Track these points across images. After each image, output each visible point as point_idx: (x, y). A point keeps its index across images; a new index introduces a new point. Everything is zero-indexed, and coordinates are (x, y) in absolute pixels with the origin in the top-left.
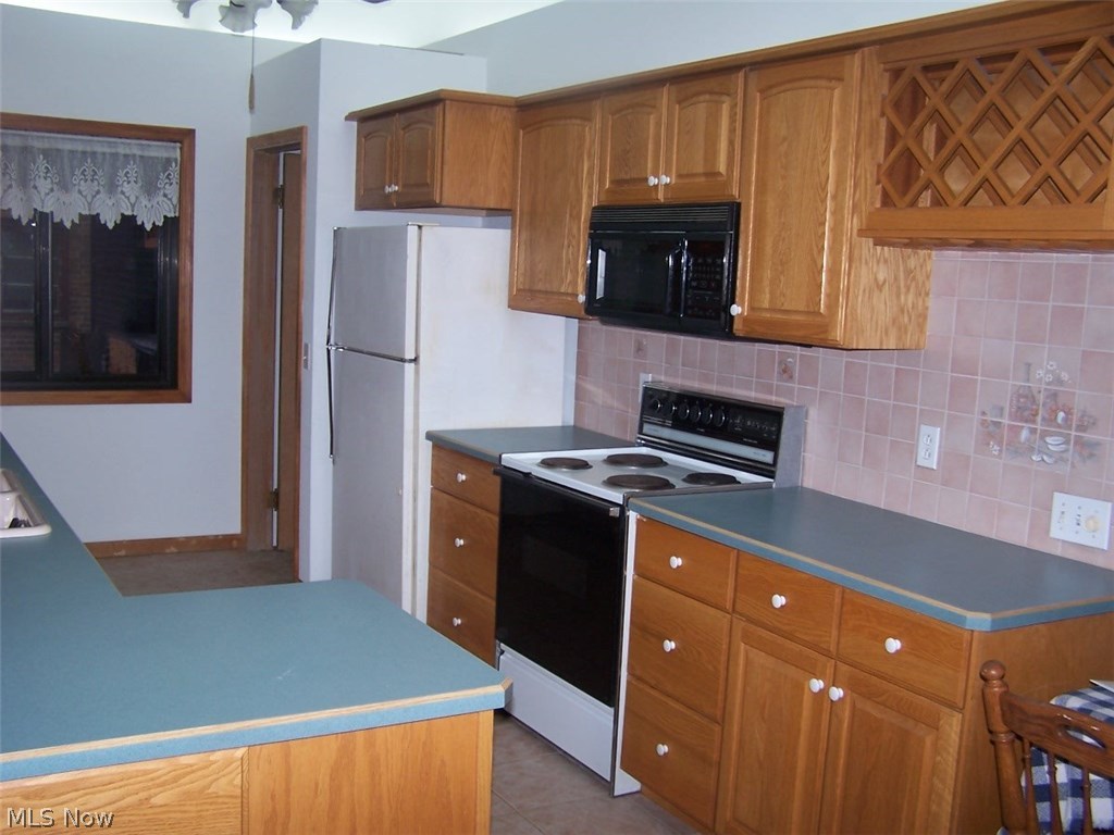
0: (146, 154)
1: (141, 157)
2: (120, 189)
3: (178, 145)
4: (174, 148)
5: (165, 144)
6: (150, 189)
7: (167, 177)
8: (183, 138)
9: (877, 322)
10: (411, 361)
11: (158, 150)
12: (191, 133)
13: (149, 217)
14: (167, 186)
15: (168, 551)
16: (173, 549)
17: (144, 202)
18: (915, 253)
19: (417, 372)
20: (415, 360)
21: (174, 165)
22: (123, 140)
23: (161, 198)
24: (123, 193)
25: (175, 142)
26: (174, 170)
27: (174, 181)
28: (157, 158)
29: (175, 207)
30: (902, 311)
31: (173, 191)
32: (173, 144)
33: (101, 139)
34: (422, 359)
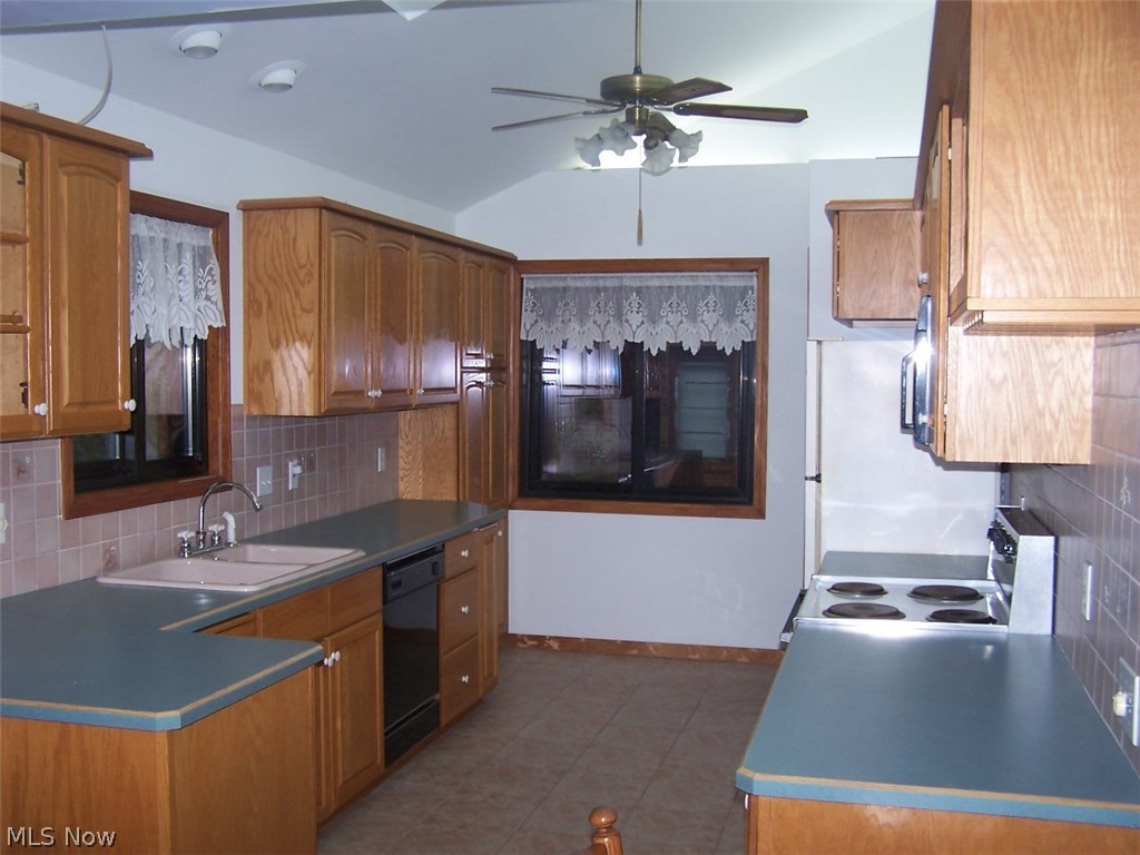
0: (725, 284)
1: (721, 287)
2: (700, 319)
3: (755, 273)
4: (751, 277)
5: (741, 274)
6: (729, 316)
7: (745, 305)
8: (760, 266)
9: (995, 428)
10: (812, 479)
11: (734, 280)
12: (765, 262)
13: (728, 342)
14: (745, 313)
15: (739, 660)
16: (744, 659)
17: (724, 327)
18: (1058, 343)
19: (819, 492)
20: (818, 478)
21: (750, 292)
22: (704, 274)
23: (738, 324)
24: (703, 321)
25: (752, 271)
26: (752, 297)
27: (751, 308)
28: (735, 287)
29: (752, 332)
30: (1041, 414)
31: (751, 318)
32: (749, 274)
33: (684, 274)
34: (823, 478)
